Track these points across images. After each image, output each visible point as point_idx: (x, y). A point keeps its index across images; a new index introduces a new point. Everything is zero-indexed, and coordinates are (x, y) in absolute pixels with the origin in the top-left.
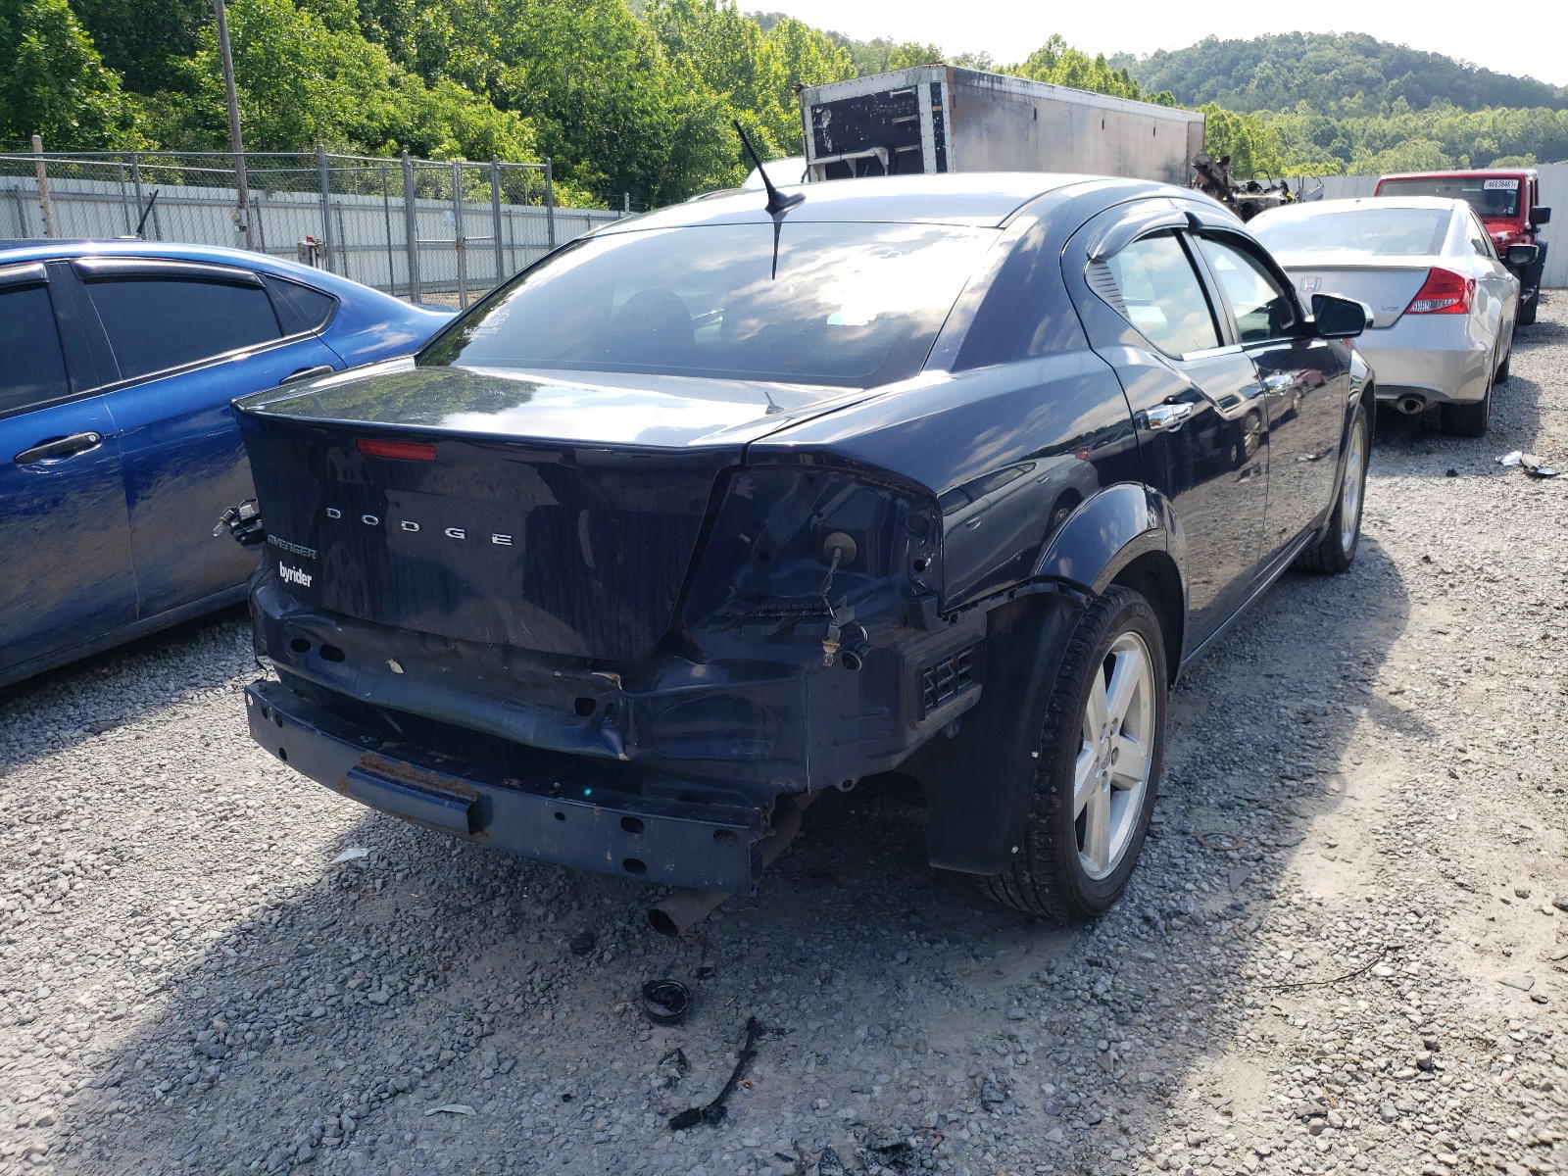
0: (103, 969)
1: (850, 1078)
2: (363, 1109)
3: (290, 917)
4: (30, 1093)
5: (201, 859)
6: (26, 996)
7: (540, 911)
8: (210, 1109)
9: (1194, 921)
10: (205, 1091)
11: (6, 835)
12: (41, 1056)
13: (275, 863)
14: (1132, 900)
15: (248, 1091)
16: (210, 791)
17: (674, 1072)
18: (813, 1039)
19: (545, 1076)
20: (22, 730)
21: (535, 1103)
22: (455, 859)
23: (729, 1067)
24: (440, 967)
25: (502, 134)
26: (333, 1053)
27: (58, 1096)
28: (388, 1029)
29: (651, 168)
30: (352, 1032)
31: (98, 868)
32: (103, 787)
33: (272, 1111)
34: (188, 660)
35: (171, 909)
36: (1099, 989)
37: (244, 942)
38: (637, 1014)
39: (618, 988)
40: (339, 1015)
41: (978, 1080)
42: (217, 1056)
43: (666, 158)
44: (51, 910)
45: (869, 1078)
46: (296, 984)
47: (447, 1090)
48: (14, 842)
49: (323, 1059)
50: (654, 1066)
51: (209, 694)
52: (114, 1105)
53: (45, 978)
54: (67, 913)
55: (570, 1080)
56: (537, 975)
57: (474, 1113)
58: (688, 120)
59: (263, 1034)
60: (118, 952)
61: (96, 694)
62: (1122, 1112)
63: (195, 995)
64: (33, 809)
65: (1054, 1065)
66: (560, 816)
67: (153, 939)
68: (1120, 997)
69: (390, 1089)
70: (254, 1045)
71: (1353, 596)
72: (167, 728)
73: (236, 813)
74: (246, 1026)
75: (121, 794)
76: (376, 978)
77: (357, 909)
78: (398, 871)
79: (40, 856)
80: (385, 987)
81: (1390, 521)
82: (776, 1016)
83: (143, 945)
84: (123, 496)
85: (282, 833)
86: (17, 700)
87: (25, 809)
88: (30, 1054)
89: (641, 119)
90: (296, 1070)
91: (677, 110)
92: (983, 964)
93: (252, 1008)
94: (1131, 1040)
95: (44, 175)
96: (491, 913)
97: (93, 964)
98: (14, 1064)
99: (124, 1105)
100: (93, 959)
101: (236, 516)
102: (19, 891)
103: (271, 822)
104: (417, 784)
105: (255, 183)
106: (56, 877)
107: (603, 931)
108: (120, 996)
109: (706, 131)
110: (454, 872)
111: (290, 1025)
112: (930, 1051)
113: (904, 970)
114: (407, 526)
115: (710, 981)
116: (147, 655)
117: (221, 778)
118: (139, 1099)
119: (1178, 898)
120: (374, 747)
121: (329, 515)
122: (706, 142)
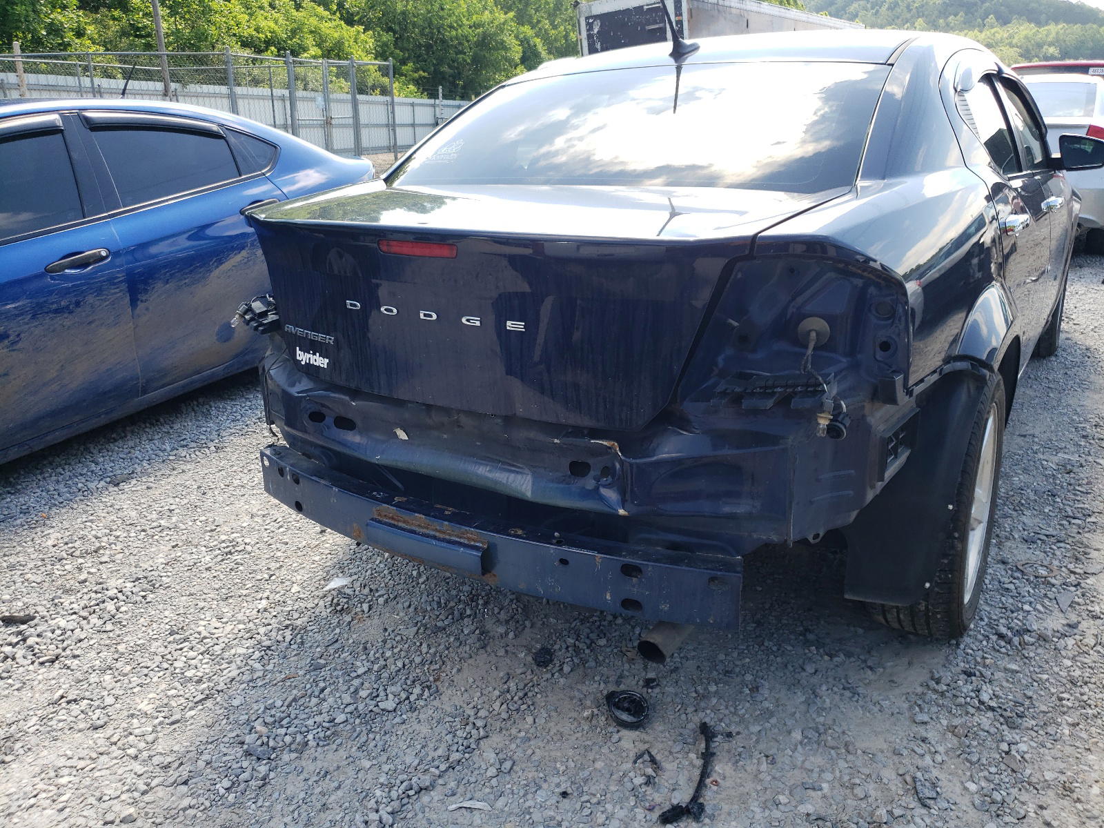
0: (155, 679)
1: (797, 776)
2: (396, 804)
3: (299, 636)
4: (110, 792)
5: (217, 586)
6: (96, 703)
7: (501, 630)
8: (267, 804)
9: (1042, 638)
10: (260, 788)
11: (58, 567)
12: (116, 758)
13: (277, 590)
14: (982, 619)
15: (295, 787)
16: (212, 531)
17: (650, 771)
18: (757, 742)
19: (541, 775)
20: (58, 482)
21: (539, 799)
22: (423, 586)
23: (694, 766)
24: (431, 679)
25: (351, 43)
26: (360, 754)
27: (136, 794)
28: (400, 733)
29: (457, 68)
30: (371, 736)
31: (137, 594)
32: (128, 528)
33: (319, 806)
34: (177, 426)
35: (201, 629)
36: (985, 697)
37: (266, 657)
38: (603, 718)
39: (582, 696)
40: (358, 721)
41: (908, 779)
42: (264, 757)
43: (469, 61)
44: (103, 629)
45: (815, 775)
46: (317, 693)
47: (461, 787)
48: (65, 572)
49: (351, 759)
50: (629, 765)
51: (197, 453)
52: (186, 802)
53: (108, 688)
54: (118, 632)
55: (563, 778)
56: (512, 684)
57: (490, 809)
58: (484, 33)
59: (299, 738)
60: (165, 665)
61: (110, 453)
62: (1041, 807)
63: (236, 703)
64: (76, 545)
65: (968, 764)
66: (564, 562)
67: (192, 654)
68: (1003, 704)
69: (416, 788)
70: (293, 747)
71: (1066, 374)
72: (169, 480)
73: (237, 548)
74: (283, 731)
75: (143, 533)
76: (381, 688)
77: (353, 630)
78: (380, 596)
79: (87, 583)
80: (391, 697)
81: (1072, 317)
82: (721, 720)
83: (185, 659)
84: (128, 299)
85: (278, 565)
86: (51, 459)
87: (70, 545)
88: (105, 756)
89: (450, 32)
90: (331, 769)
91: (476, 26)
92: (878, 674)
93: (285, 715)
94: (1025, 742)
95: (22, 71)
96: (462, 631)
97: (146, 675)
98: (93, 766)
99: (194, 802)
100: (146, 671)
101: (249, 310)
102: (75, 613)
103: (268, 557)
104: (432, 533)
105: (175, 78)
106: (104, 602)
107: (557, 647)
108: (173, 703)
109: (496, 41)
110: (424, 597)
111: (320, 730)
112: (859, 752)
113: (815, 680)
114: (425, 315)
115: (657, 690)
116: (145, 423)
117: (219, 520)
118: (206, 796)
119: (1021, 617)
120: (388, 501)
121: (349, 307)
122: (496, 49)
